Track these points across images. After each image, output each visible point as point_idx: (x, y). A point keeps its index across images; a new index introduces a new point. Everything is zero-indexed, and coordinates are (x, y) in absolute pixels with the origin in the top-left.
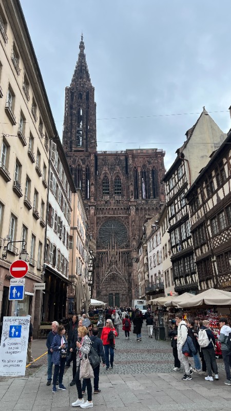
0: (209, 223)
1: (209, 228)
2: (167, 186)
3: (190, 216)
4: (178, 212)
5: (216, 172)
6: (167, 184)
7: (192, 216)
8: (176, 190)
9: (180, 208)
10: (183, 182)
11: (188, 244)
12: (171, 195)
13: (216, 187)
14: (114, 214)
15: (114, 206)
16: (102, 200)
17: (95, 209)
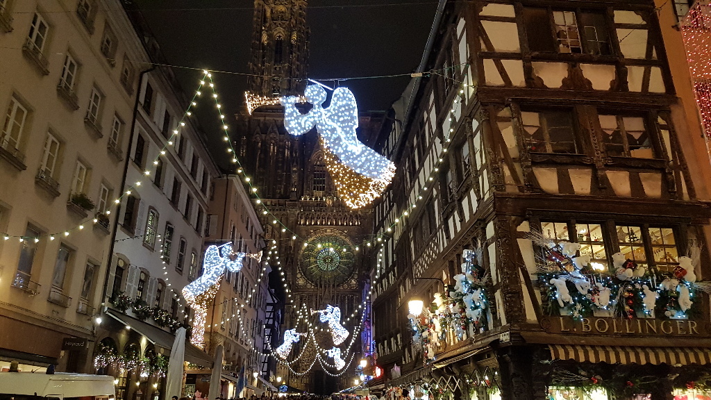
0: (412, 235)
1: (412, 243)
4: (387, 215)
5: (417, 139)
13: (417, 166)
14: (331, 224)
15: (332, 211)
16: (311, 199)
17: (298, 214)
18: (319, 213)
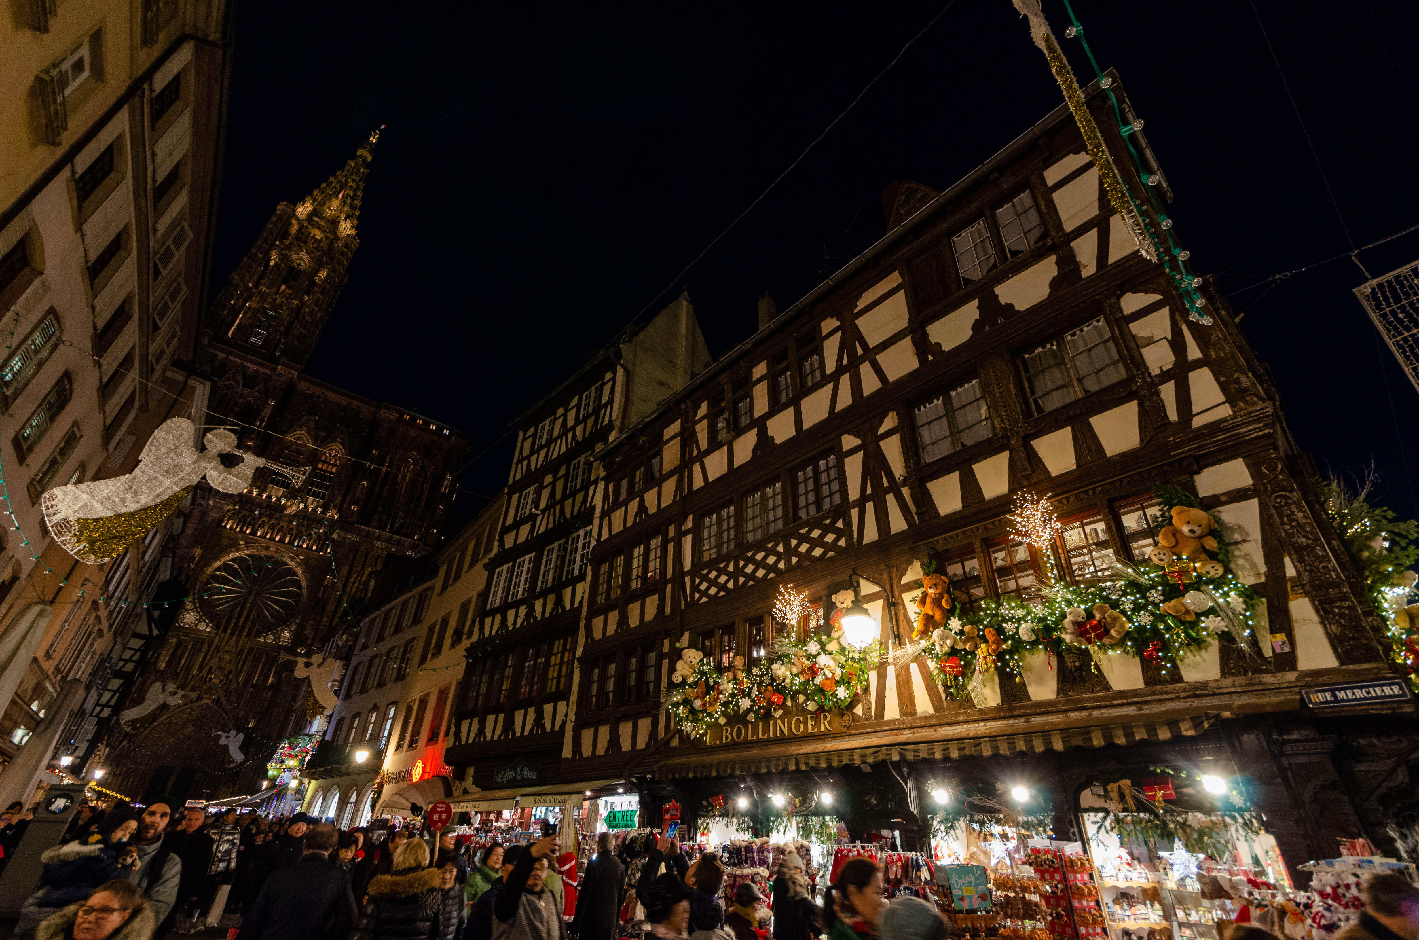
0: (689, 524)
1: (687, 541)
2: (524, 439)
3: (597, 513)
4: (548, 507)
5: (773, 364)
6: (531, 431)
7: (606, 513)
8: (559, 449)
9: (558, 496)
10: (595, 424)
11: (559, 602)
12: (536, 462)
14: (282, 541)
15: (290, 522)
16: (260, 495)
17: (228, 511)
18: (265, 519)
